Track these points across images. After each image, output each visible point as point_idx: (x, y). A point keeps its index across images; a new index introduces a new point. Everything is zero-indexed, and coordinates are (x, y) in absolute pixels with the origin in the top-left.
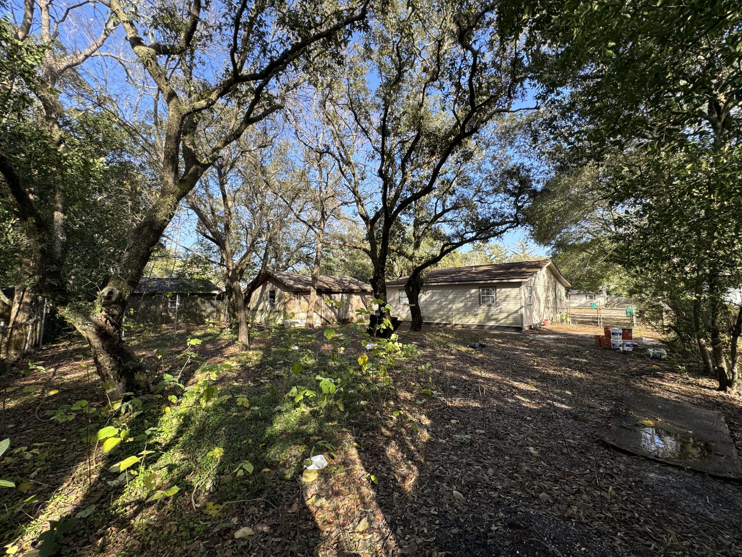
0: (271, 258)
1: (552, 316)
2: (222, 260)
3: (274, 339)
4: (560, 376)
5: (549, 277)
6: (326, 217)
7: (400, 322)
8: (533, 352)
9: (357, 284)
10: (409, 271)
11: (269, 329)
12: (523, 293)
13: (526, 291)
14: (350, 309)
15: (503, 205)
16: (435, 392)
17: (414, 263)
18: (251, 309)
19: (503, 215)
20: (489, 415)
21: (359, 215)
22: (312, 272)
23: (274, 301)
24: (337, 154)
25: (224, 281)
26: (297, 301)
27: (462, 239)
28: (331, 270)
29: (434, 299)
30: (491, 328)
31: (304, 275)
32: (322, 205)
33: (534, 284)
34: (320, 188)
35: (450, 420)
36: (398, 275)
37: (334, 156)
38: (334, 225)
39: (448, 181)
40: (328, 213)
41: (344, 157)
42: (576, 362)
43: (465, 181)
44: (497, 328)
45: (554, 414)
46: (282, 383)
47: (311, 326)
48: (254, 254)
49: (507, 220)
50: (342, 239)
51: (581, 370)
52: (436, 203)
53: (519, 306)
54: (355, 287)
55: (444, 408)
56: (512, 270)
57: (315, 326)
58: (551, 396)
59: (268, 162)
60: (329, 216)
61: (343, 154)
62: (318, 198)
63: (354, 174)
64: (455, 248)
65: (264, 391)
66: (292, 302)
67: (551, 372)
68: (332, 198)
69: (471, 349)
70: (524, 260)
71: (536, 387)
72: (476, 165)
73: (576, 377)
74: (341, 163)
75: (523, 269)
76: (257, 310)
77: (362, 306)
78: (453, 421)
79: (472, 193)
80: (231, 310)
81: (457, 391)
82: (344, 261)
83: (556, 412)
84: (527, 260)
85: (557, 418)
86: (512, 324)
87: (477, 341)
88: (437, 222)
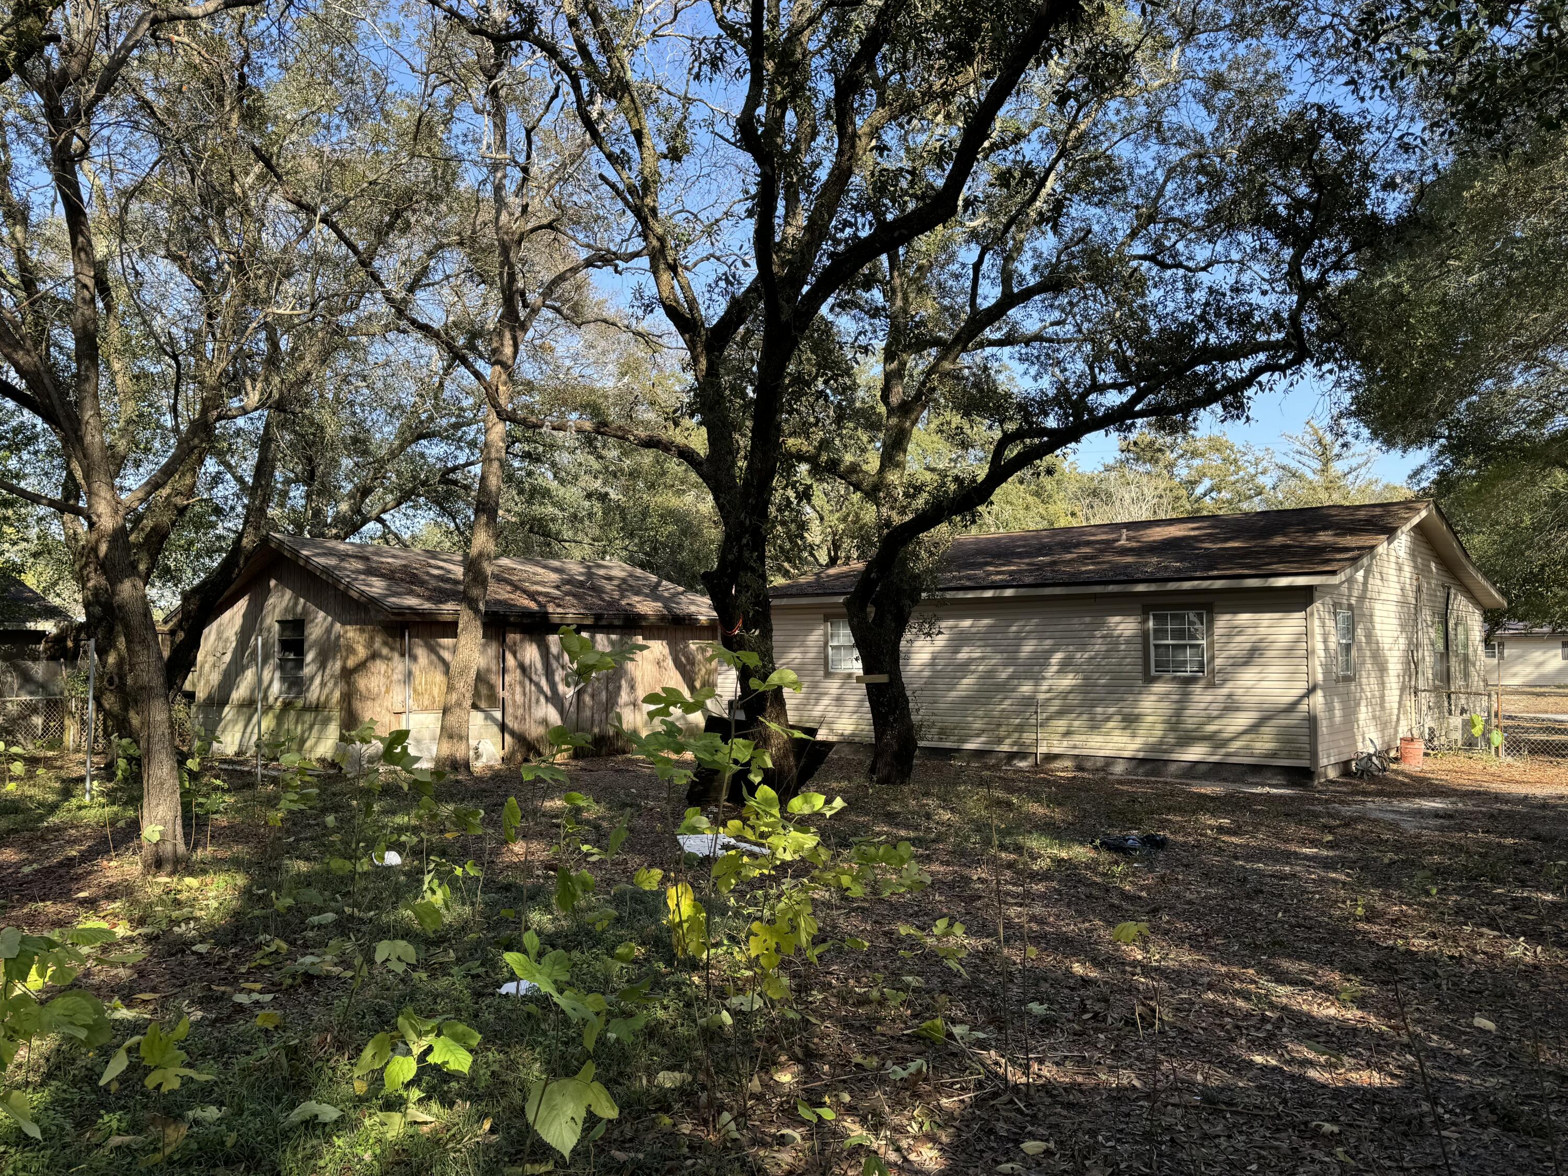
0: (287, 482)
1: (1429, 723)
2: (71, 489)
3: (295, 820)
4: (1457, 960)
5: (1420, 572)
6: (522, 314)
7: (828, 745)
8: (1352, 864)
9: (654, 593)
10: (864, 541)
11: (274, 780)
12: (1318, 630)
13: (1330, 623)
14: (624, 697)
15: (1246, 278)
16: (957, 1030)
17: (884, 511)
18: (201, 695)
19: (1249, 315)
20: (1172, 1117)
21: (660, 312)
22: (468, 542)
23: (300, 664)
24: (567, 46)
25: (81, 579)
26: (399, 665)
27: (1078, 416)
28: (547, 534)
29: (963, 655)
30: (1194, 770)
31: (433, 554)
32: (506, 261)
33: (1362, 598)
34: (498, 188)
35: (1017, 1143)
36: (823, 558)
37: (552, 51)
38: (560, 350)
39: (1028, 172)
40: (533, 298)
41: (600, 59)
42: (1518, 905)
43: (1099, 173)
44: (1216, 771)
45: (1425, 1107)
46: (328, 1004)
47: (458, 765)
48: (211, 466)
49: (1261, 337)
50: (593, 409)
51: (1535, 936)
52: (977, 266)
53: (1300, 688)
54: (647, 607)
55: (995, 1095)
56: (1278, 540)
57: (478, 766)
58: (1414, 1036)
59: (272, 73)
60: (535, 311)
61: (592, 45)
62: (490, 232)
63: (638, 135)
64: (1050, 448)
65: (247, 1043)
66: (380, 666)
67: (1420, 944)
68: (549, 235)
69: (1105, 856)
70: (1324, 499)
71: (1361, 1002)
72: (1142, 110)
73: (1516, 961)
74: (584, 83)
75: (1325, 537)
76: (224, 702)
77: (674, 680)
78: (1031, 1146)
79: (1123, 224)
80: (109, 701)
81: (1047, 1025)
82: (603, 497)
83: (1435, 1102)
84: (1336, 498)
85: (1439, 1122)
86: (1273, 755)
87: (1137, 824)
88: (981, 345)
